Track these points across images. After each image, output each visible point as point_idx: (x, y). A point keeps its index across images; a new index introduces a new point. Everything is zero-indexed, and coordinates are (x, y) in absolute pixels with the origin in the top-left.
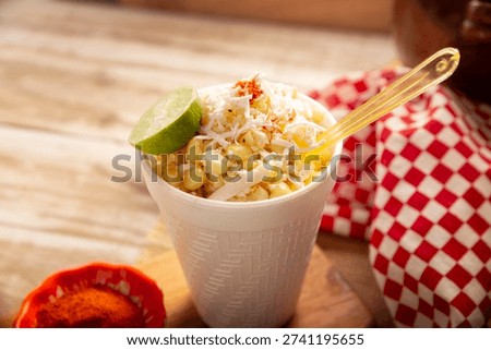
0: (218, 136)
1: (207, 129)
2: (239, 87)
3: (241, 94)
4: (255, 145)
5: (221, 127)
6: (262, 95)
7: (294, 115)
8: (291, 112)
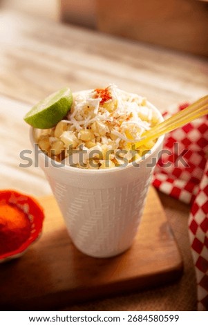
0: (76, 122)
1: (72, 116)
2: (96, 92)
3: (96, 97)
4: (98, 132)
5: (80, 117)
6: (111, 100)
7: (131, 116)
8: (129, 114)
